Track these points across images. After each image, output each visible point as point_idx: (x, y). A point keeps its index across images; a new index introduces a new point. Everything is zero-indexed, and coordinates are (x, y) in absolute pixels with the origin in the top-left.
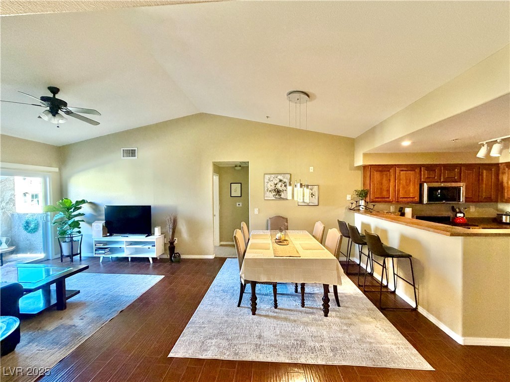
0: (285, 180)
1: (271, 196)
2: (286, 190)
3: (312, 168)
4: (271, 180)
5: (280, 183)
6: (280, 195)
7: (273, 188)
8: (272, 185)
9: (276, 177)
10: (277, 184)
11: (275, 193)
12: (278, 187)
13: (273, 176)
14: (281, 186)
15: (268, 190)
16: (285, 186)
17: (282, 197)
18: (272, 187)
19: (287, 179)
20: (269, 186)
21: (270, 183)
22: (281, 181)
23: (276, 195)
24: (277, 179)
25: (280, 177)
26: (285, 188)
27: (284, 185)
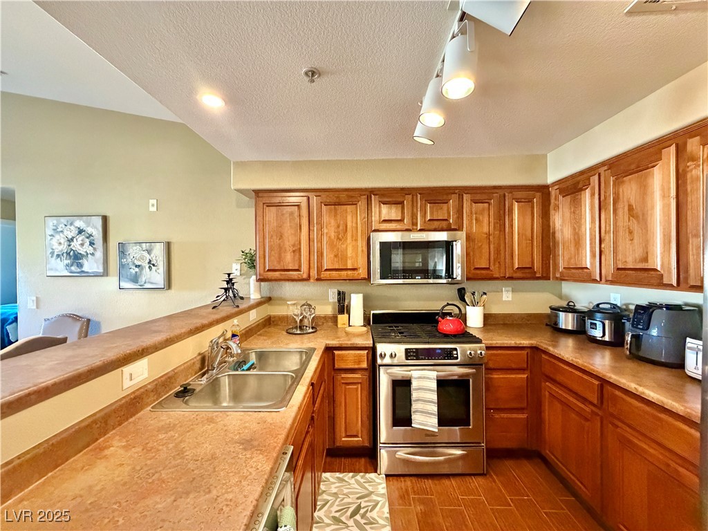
0: (90, 230)
1: (60, 267)
2: (93, 254)
3: (154, 202)
4: (60, 229)
5: (81, 238)
6: (80, 265)
7: (64, 248)
8: (62, 241)
9: (71, 224)
10: (72, 240)
11: (68, 261)
12: (76, 245)
13: (63, 220)
14: (82, 245)
15: (52, 253)
16: (92, 244)
17: (85, 268)
18: (60, 248)
19: (95, 227)
20: (56, 246)
21: (57, 237)
22: (81, 231)
23: (72, 265)
24: (72, 228)
25: (79, 223)
26: (90, 250)
27: (87, 241)
